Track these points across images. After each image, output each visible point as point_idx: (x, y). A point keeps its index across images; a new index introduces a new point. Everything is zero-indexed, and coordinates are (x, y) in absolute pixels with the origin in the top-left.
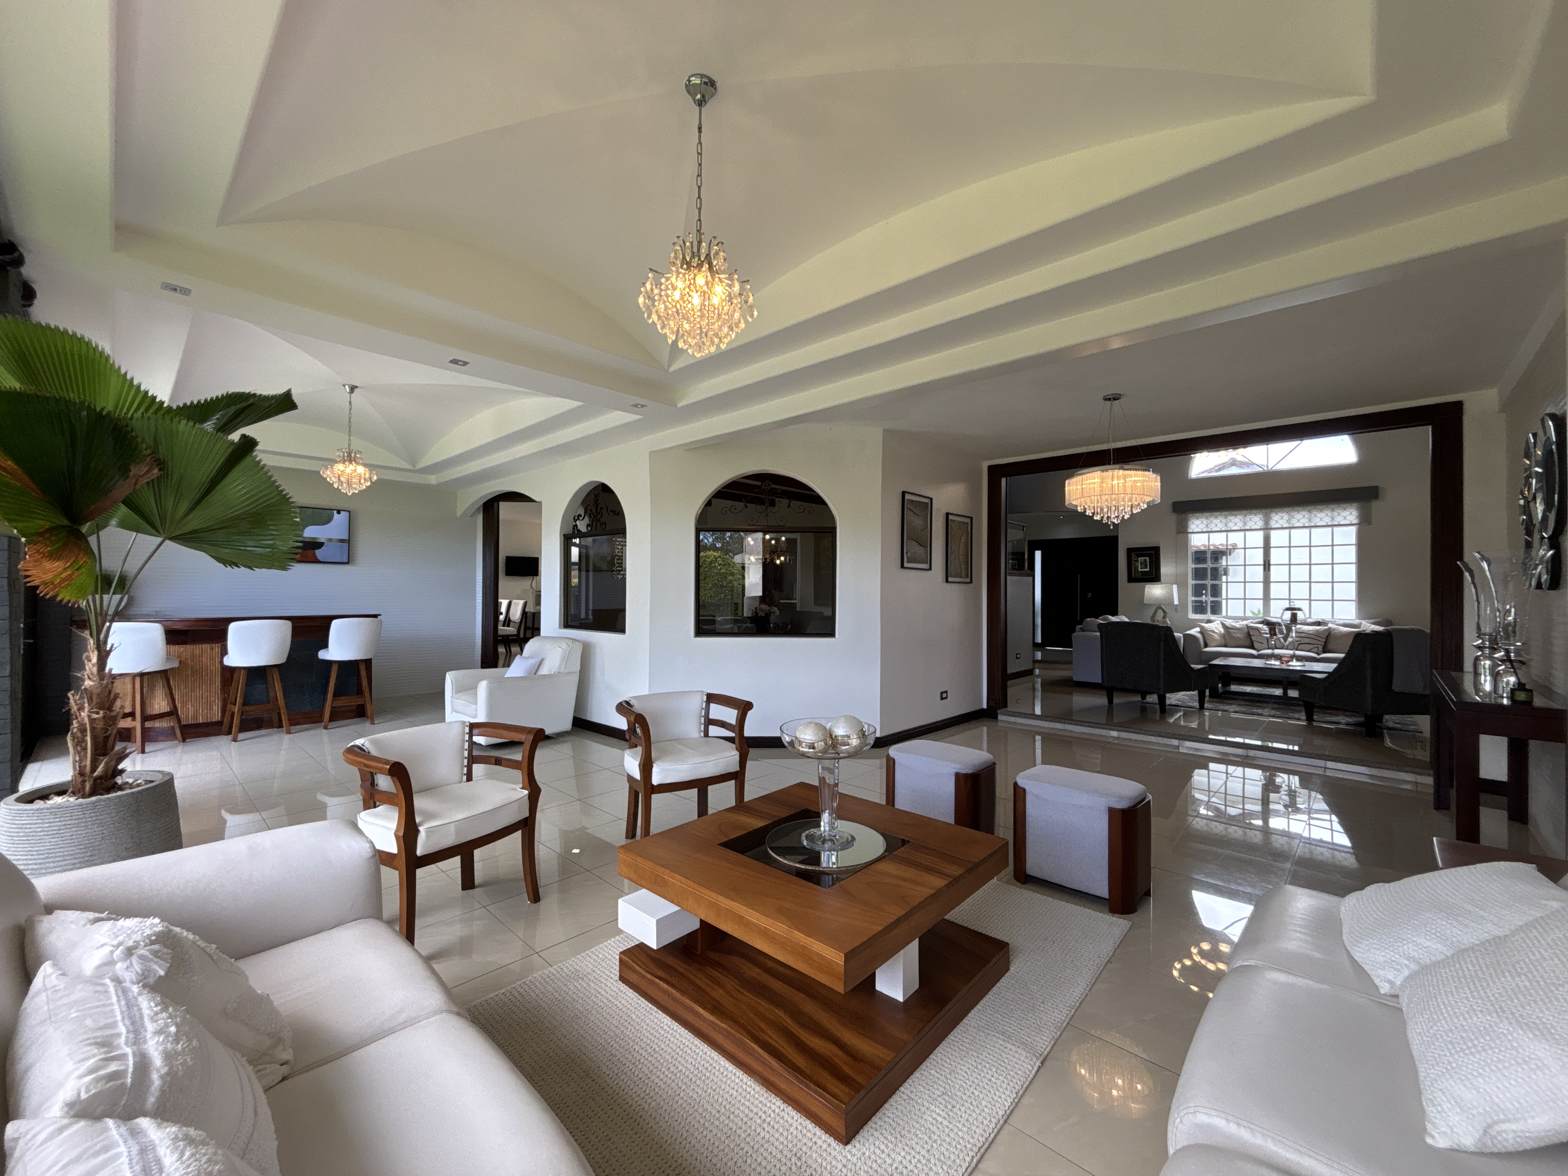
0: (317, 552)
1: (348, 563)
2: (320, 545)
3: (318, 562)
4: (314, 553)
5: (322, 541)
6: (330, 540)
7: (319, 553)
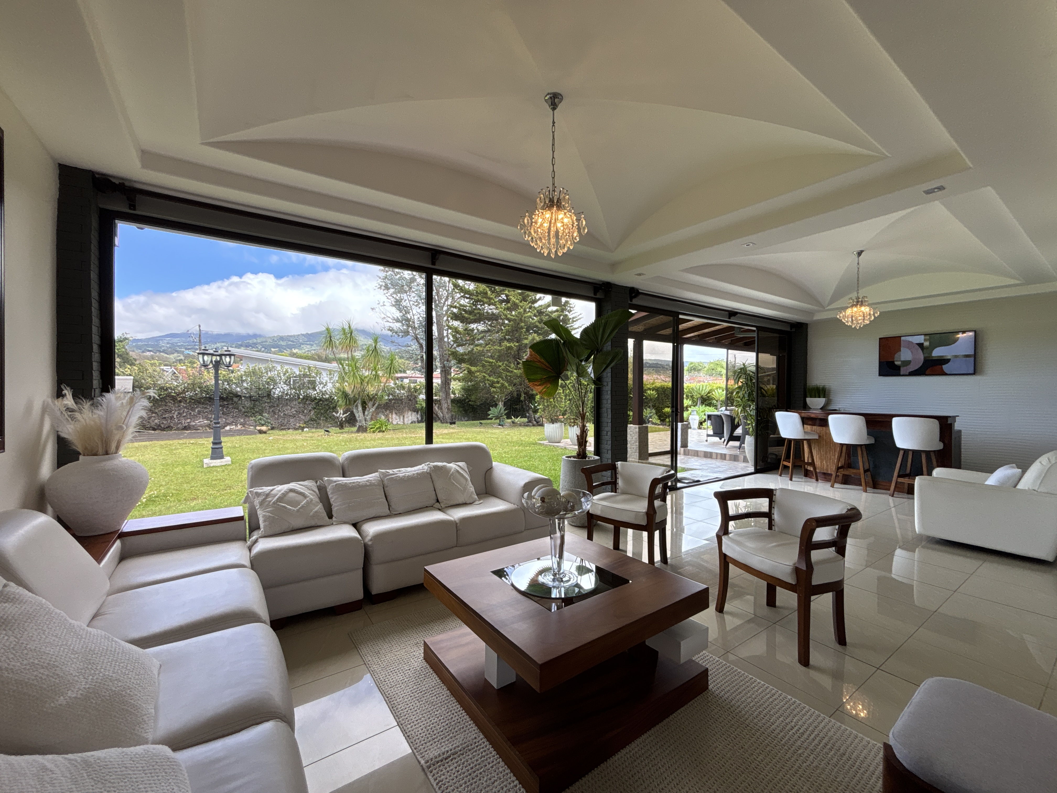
0: (944, 366)
1: (974, 373)
2: (947, 361)
3: (946, 374)
4: (942, 368)
5: (949, 358)
6: (956, 356)
7: (945, 368)
